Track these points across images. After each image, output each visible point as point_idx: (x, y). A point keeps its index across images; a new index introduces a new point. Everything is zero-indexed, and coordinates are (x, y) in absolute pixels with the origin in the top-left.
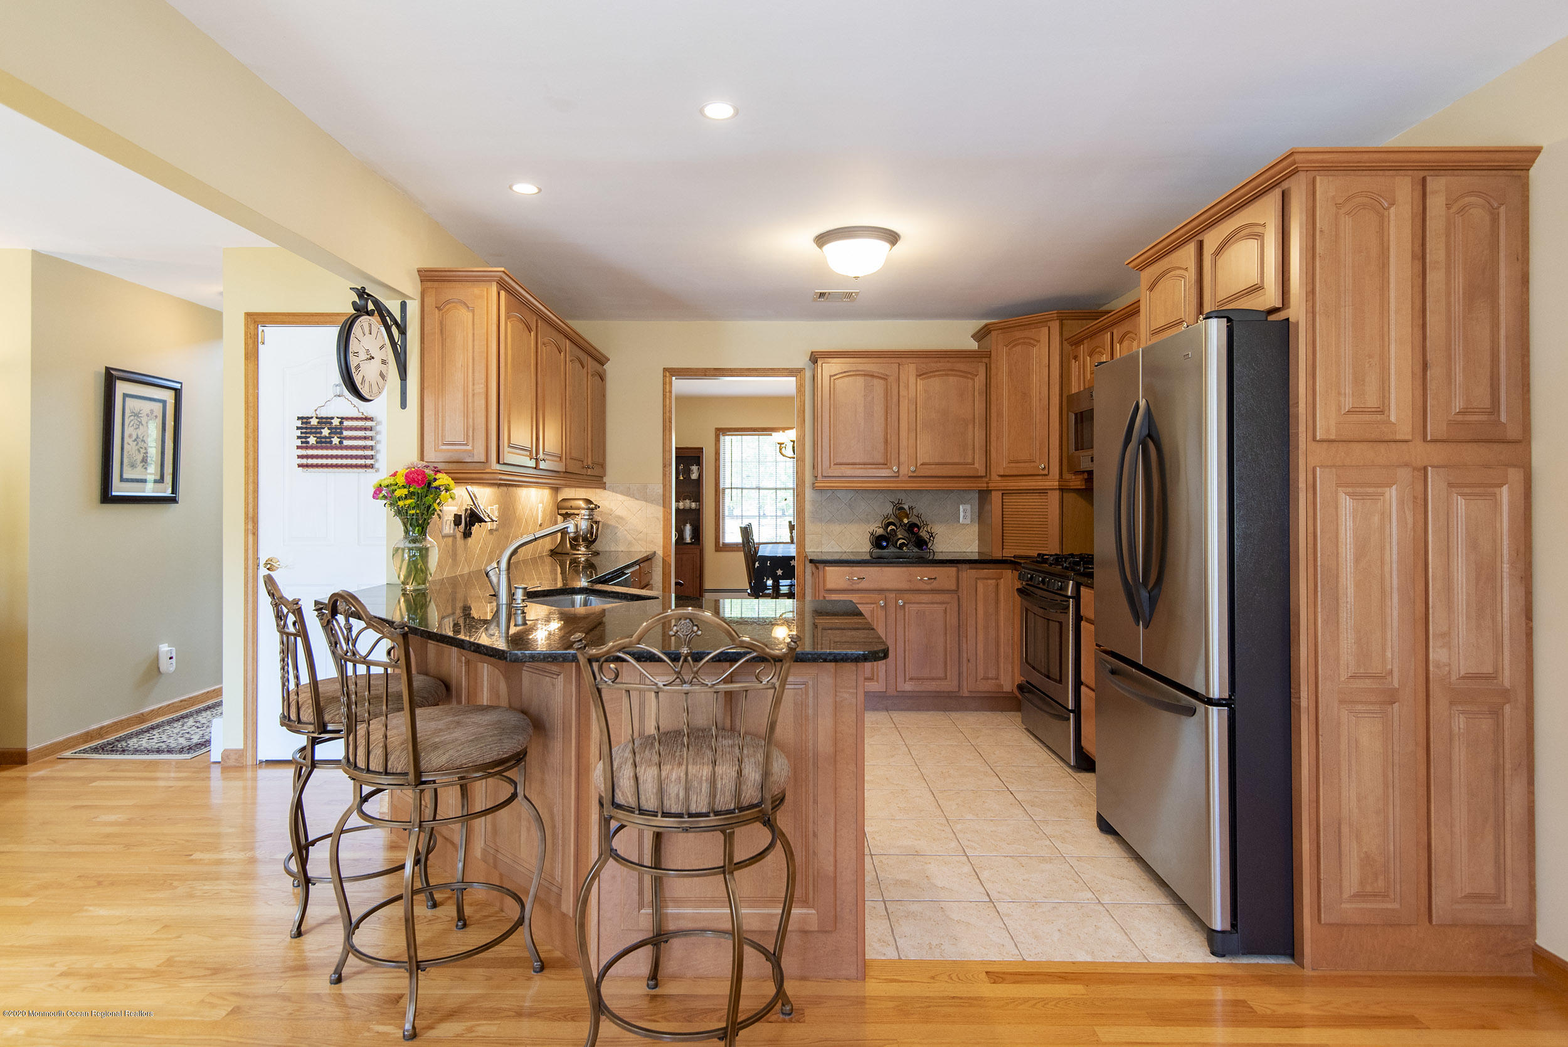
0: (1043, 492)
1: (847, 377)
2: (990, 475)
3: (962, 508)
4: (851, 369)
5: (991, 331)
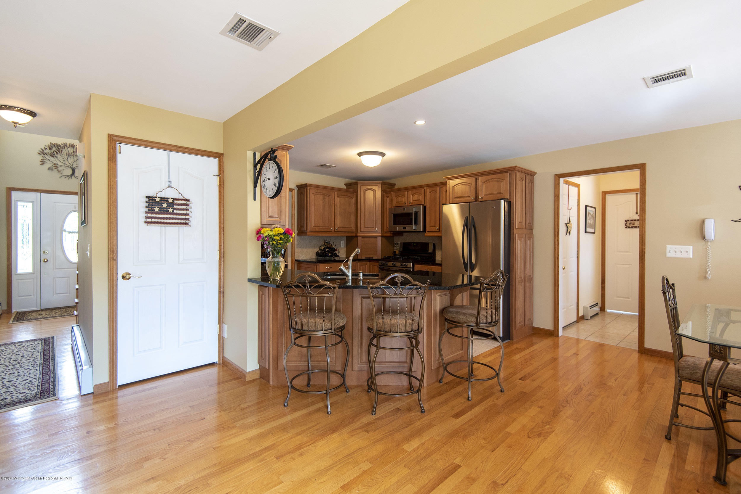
0: (376, 237)
1: (317, 194)
2: (357, 232)
3: (342, 242)
4: (318, 192)
5: (358, 184)
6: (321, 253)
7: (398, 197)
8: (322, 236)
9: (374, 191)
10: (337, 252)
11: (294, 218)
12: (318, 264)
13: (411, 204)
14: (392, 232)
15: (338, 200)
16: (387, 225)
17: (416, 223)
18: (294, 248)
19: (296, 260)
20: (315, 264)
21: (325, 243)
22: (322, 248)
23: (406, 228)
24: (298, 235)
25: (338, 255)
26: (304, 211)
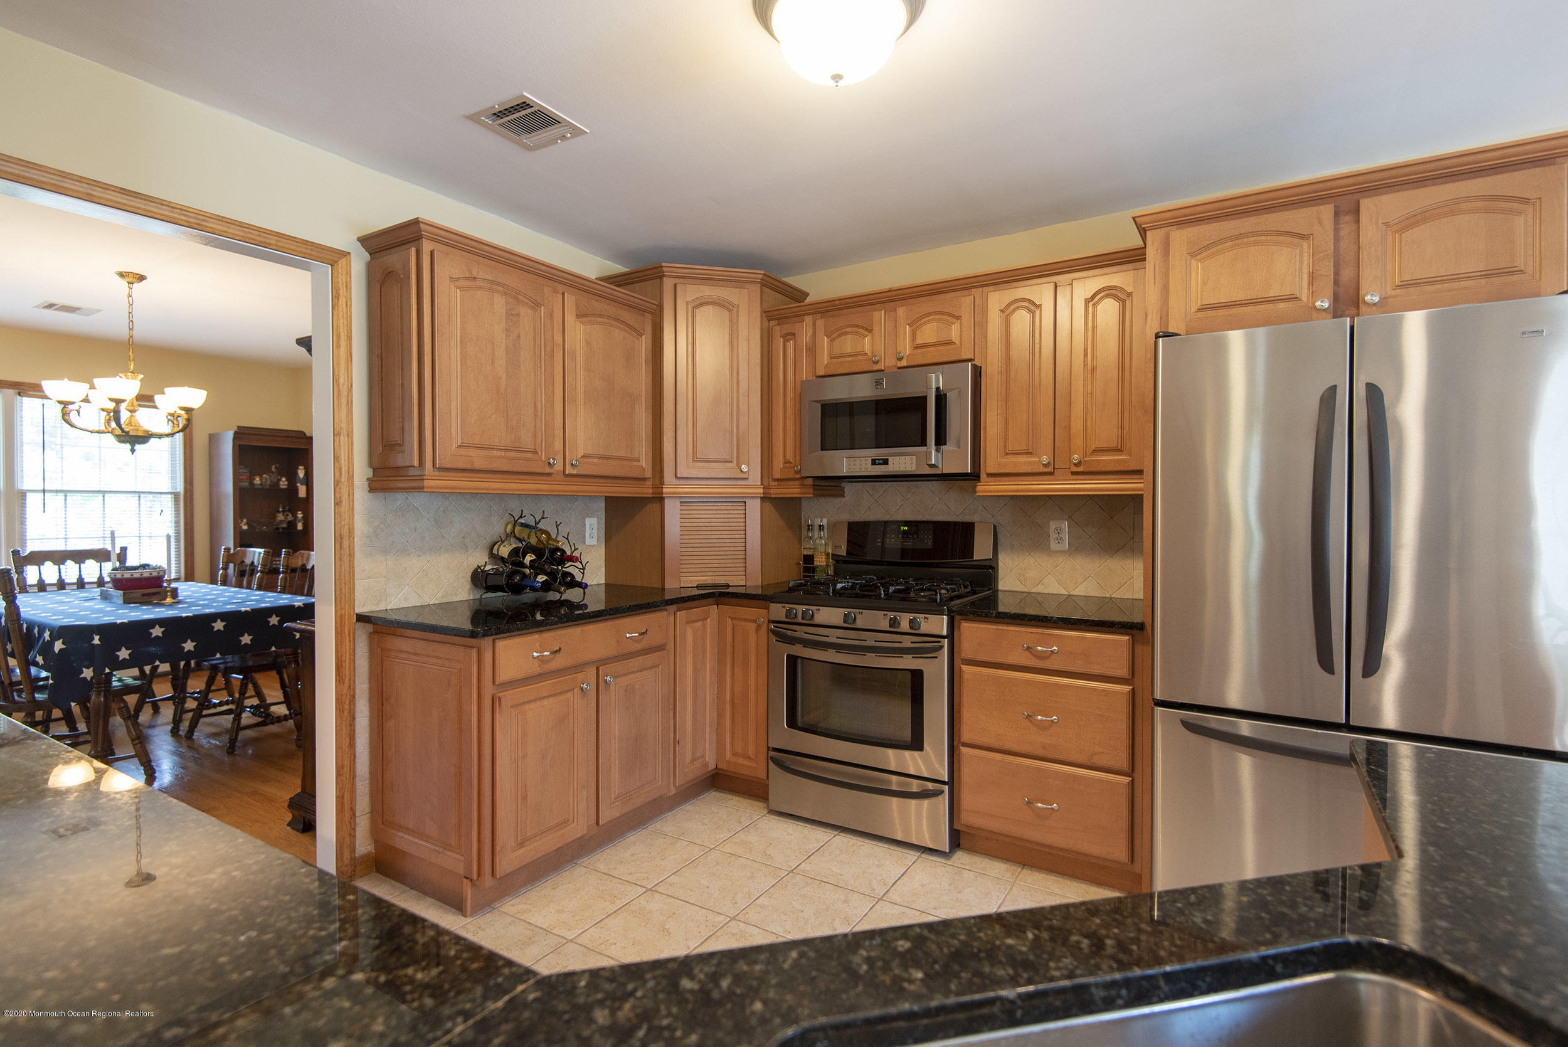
0: (740, 499)
1: (479, 288)
2: (662, 477)
3: (588, 521)
4: (482, 275)
5: (661, 277)
6: (497, 573)
7: (840, 336)
8: (502, 496)
9: (730, 311)
10: (571, 568)
11: (350, 403)
12: (486, 642)
13: (904, 363)
14: (810, 482)
15: (578, 333)
16: (784, 448)
17: (941, 440)
18: (351, 555)
19: (362, 618)
20: (472, 641)
21: (517, 529)
22: (505, 551)
23: (886, 462)
24: (372, 489)
25: (578, 578)
26: (404, 366)
